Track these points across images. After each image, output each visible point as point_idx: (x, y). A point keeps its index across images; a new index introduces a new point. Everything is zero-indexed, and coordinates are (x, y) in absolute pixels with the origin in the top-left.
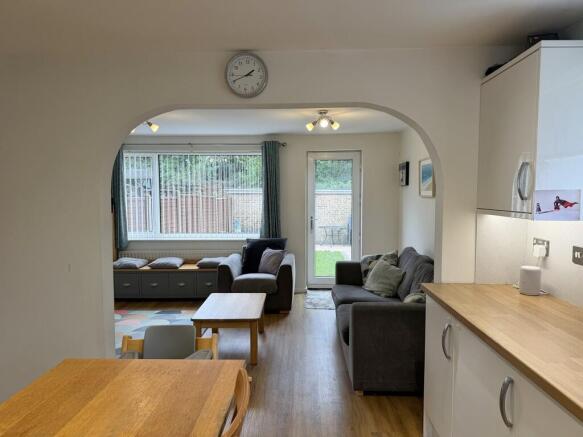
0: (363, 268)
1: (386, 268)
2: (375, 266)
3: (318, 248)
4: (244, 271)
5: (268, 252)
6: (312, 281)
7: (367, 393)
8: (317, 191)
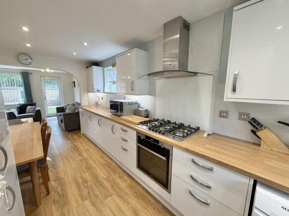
0: (65, 108)
1: (71, 107)
2: (68, 107)
3: (48, 107)
4: (19, 114)
5: (29, 107)
6: (47, 115)
7: (68, 131)
8: (46, 88)
